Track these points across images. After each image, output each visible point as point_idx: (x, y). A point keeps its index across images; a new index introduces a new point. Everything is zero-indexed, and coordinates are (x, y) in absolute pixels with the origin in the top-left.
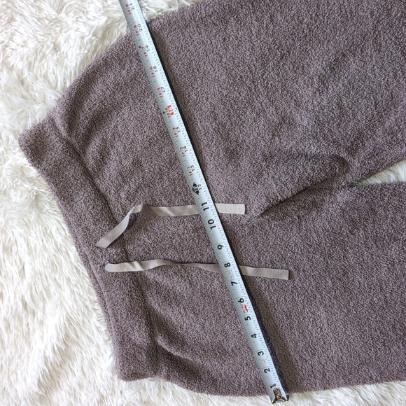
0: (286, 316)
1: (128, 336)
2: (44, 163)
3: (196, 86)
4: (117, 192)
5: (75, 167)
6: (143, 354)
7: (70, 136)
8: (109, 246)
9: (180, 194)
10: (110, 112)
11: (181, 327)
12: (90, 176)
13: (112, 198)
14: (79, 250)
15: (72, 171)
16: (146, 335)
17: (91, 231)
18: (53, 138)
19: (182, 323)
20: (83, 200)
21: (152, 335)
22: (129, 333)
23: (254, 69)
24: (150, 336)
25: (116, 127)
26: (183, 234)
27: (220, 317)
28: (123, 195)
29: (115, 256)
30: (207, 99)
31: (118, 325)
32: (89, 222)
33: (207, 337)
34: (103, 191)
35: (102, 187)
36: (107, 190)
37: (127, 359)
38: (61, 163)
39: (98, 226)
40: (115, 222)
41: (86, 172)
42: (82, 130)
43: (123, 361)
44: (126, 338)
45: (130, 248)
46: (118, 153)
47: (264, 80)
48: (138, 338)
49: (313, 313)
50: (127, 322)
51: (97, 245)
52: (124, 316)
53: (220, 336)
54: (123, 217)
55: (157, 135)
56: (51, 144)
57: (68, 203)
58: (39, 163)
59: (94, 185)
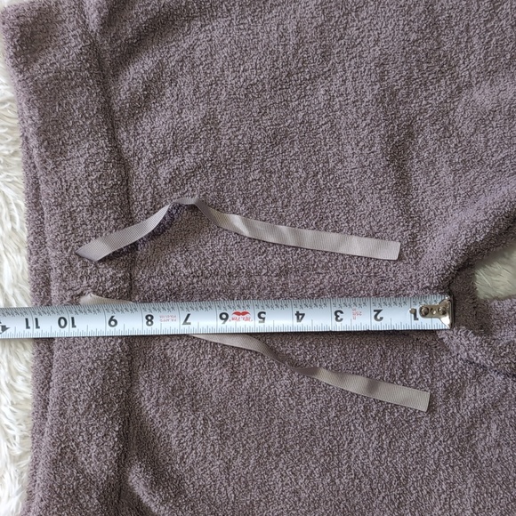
0: (399, 478)
1: (72, 451)
2: (36, 66)
3: (364, 15)
4: (153, 163)
5: (91, 94)
6: (94, 495)
7: (103, 33)
8: (103, 260)
9: (275, 200)
10: (190, 18)
11: (182, 458)
12: (111, 120)
13: (140, 172)
14: (35, 258)
15: (82, 100)
16: (111, 455)
17: (79, 222)
18: (71, 27)
19: (188, 450)
20: (84, 157)
21: (122, 462)
22: (77, 445)
23: (475, 8)
24: (118, 460)
25: (192, 48)
26: (259, 274)
27: (269, 454)
28: (164, 172)
29: (109, 283)
30: (377, 41)
31: (62, 424)
32: (80, 203)
33: (230, 489)
34: (127, 154)
35: (127, 147)
36: (135, 154)
37: (59, 496)
38: (66, 78)
39: (95, 217)
40: (129, 220)
41: (107, 110)
42: (128, 31)
43: (51, 498)
44: (69, 455)
45: (141, 275)
46: (180, 98)
47: (487, 31)
48: (93, 459)
49: (451, 486)
50: (83, 421)
51: (81, 251)
52: (81, 408)
53: (255, 493)
54: (148, 215)
55: (266, 81)
56: (63, 37)
57: (53, 156)
58: (26, 63)
59: (113, 138)
